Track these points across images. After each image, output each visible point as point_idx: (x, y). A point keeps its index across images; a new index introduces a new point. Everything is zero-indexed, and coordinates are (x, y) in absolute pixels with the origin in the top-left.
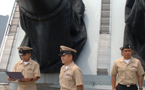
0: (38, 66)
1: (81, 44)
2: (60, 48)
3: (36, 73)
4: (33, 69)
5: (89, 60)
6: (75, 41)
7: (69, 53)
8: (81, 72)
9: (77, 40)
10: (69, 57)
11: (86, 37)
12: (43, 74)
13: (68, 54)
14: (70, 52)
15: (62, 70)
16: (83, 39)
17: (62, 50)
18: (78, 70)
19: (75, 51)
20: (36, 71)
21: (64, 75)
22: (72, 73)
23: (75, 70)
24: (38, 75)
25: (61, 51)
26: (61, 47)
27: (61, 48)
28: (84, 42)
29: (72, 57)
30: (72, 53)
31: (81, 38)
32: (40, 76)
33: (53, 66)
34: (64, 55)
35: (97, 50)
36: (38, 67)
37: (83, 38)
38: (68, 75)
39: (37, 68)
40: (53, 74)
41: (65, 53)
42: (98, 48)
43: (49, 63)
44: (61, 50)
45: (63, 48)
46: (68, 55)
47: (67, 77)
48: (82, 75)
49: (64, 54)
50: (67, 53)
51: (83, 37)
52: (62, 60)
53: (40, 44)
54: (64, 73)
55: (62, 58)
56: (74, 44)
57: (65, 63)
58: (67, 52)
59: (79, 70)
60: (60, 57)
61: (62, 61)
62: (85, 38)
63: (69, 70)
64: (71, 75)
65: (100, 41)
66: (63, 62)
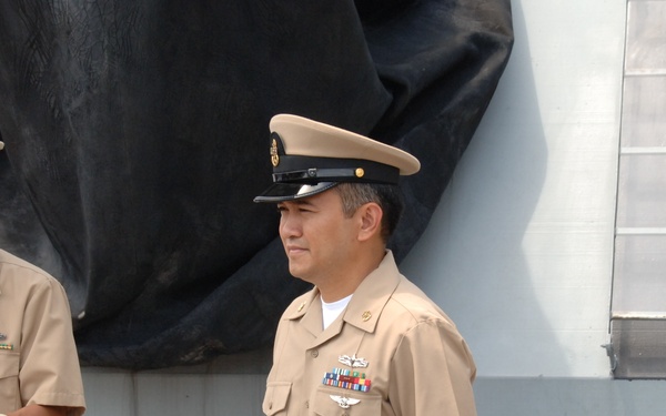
0: (59, 311)
1: (459, 97)
2: (267, 136)
3: (40, 376)
4: (12, 339)
5: (534, 240)
6: (403, 67)
7: (354, 180)
8: (460, 350)
9: (419, 59)
10: (350, 213)
11: (501, 30)
12: (117, 382)
13: (345, 187)
14: (360, 172)
15: (289, 337)
16: (473, 47)
17: (289, 151)
18: (436, 333)
19: (406, 160)
20: (42, 351)
21: (304, 381)
22: (380, 365)
23: (410, 335)
24: (60, 387)
25: (275, 160)
26: (281, 123)
27: (275, 135)
28: (486, 71)
29: (377, 214)
30: (380, 177)
31: (460, 40)
32: (79, 402)
33: (207, 307)
34: (305, 200)
35: (610, 147)
36: (55, 316)
37: (476, 38)
38: (348, 380)
39: (53, 324)
40: (208, 372)
41: (312, 181)
42: (613, 132)
43: (164, 277)
44: (274, 150)
45: (295, 132)
46: (344, 199)
47: (337, 398)
48: (472, 377)
49: (305, 190)
50: (336, 182)
51: (474, 26)
52: (287, 244)
53: (76, 103)
54: (308, 362)
55: (285, 228)
56: (389, 96)
57: (312, 272)
58: (332, 172)
59: (445, 334)
60: (272, 216)
61: (290, 254)
62: (498, 36)
63: (351, 339)
64: (368, 384)
65: (637, 65)
66: (296, 268)
